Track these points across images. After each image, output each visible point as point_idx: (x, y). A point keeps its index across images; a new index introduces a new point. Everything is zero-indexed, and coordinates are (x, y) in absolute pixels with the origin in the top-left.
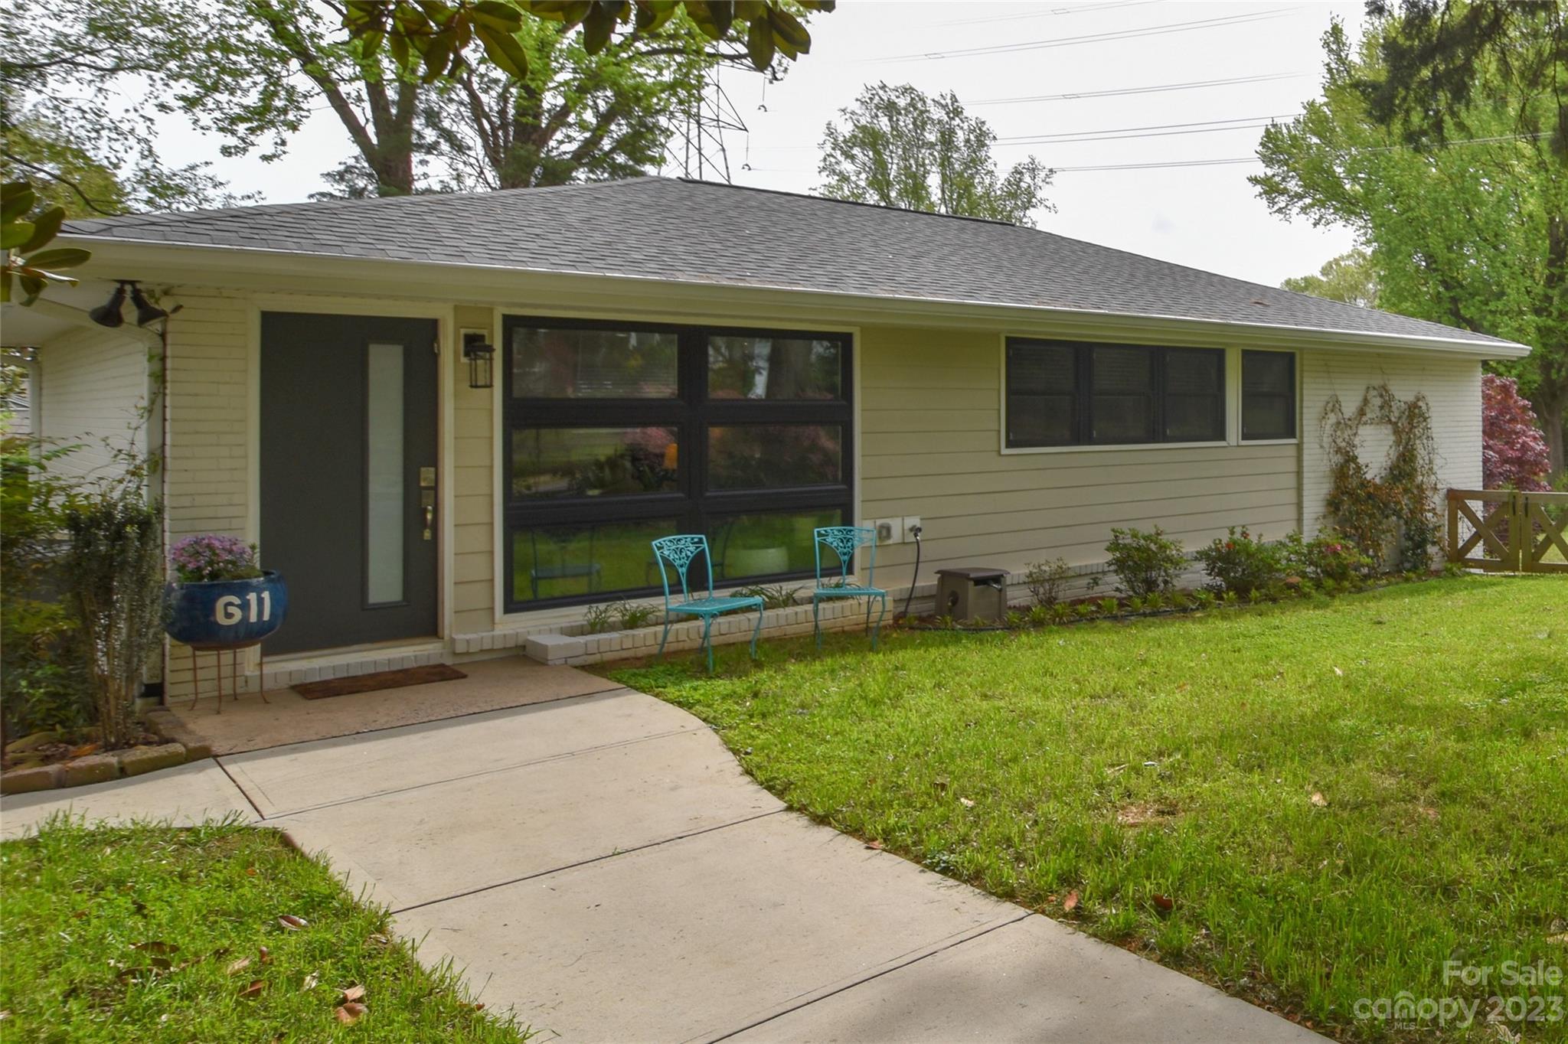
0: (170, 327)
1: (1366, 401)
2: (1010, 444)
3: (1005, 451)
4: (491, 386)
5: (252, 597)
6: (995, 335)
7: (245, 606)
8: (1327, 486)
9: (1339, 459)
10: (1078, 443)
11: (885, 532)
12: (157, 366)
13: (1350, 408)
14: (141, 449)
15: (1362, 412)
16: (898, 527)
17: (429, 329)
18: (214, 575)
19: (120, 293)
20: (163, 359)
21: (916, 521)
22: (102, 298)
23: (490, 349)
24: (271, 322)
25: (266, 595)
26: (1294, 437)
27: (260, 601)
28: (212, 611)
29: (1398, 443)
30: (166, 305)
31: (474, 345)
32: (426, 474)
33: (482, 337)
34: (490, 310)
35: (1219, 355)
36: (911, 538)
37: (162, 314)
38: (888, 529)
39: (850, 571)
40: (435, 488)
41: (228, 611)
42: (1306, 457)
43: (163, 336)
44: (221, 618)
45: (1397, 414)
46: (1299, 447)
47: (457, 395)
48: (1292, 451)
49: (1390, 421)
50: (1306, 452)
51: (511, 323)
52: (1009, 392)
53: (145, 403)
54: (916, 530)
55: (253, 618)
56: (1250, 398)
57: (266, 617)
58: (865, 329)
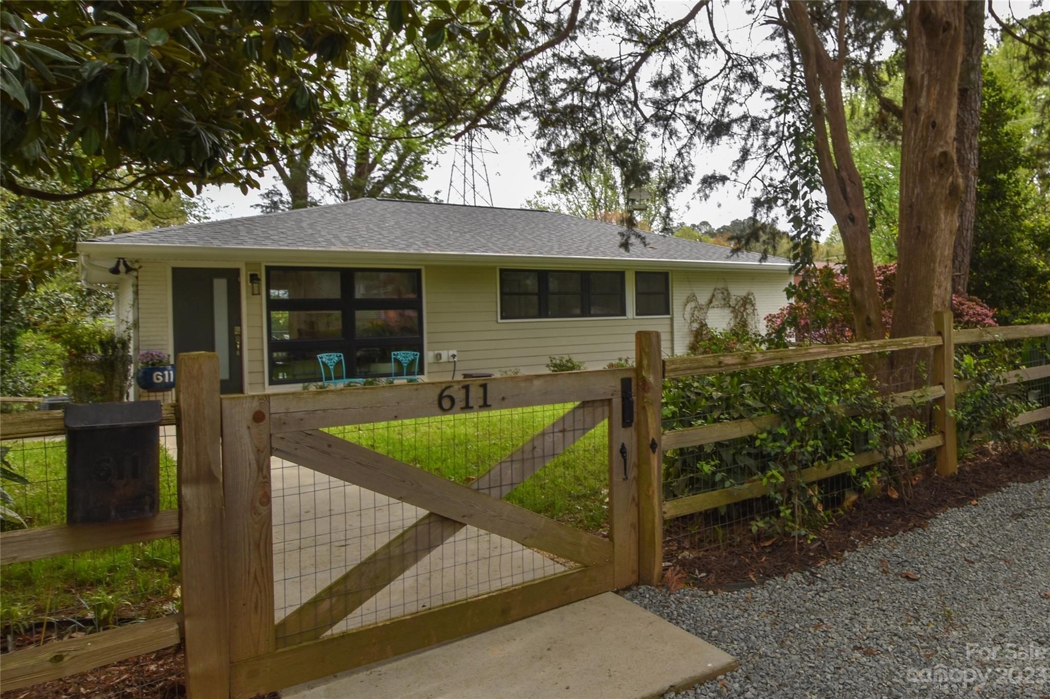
0: (140, 274)
1: (713, 296)
2: (502, 318)
3: (500, 321)
4: (259, 294)
5: (166, 373)
6: (494, 268)
7: (163, 376)
8: (688, 339)
9: (696, 326)
10: (540, 317)
11: (438, 356)
12: (135, 289)
13: (703, 299)
14: (131, 319)
15: (711, 302)
16: (445, 356)
17: (237, 272)
18: (153, 364)
19: (118, 263)
20: (137, 286)
21: (455, 352)
22: (112, 264)
23: (259, 280)
24: (175, 270)
25: (171, 372)
26: (668, 314)
27: (169, 375)
28: (151, 377)
29: (736, 317)
30: (136, 266)
31: (254, 278)
32: (237, 329)
33: (256, 275)
34: (260, 264)
35: (621, 275)
36: (452, 360)
37: (135, 270)
38: (440, 355)
39: (421, 372)
40: (240, 335)
41: (158, 378)
42: (675, 325)
43: (137, 277)
44: (155, 381)
45: (734, 302)
46: (672, 319)
47: (247, 298)
48: (668, 322)
49: (730, 306)
50: (675, 322)
51: (269, 269)
52: (502, 294)
53: (131, 303)
54: (454, 356)
55: (167, 380)
56: (640, 294)
57: (172, 380)
58: (427, 267)
